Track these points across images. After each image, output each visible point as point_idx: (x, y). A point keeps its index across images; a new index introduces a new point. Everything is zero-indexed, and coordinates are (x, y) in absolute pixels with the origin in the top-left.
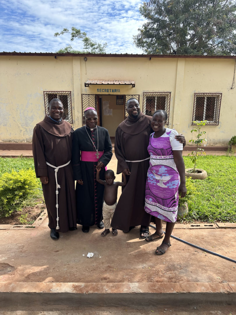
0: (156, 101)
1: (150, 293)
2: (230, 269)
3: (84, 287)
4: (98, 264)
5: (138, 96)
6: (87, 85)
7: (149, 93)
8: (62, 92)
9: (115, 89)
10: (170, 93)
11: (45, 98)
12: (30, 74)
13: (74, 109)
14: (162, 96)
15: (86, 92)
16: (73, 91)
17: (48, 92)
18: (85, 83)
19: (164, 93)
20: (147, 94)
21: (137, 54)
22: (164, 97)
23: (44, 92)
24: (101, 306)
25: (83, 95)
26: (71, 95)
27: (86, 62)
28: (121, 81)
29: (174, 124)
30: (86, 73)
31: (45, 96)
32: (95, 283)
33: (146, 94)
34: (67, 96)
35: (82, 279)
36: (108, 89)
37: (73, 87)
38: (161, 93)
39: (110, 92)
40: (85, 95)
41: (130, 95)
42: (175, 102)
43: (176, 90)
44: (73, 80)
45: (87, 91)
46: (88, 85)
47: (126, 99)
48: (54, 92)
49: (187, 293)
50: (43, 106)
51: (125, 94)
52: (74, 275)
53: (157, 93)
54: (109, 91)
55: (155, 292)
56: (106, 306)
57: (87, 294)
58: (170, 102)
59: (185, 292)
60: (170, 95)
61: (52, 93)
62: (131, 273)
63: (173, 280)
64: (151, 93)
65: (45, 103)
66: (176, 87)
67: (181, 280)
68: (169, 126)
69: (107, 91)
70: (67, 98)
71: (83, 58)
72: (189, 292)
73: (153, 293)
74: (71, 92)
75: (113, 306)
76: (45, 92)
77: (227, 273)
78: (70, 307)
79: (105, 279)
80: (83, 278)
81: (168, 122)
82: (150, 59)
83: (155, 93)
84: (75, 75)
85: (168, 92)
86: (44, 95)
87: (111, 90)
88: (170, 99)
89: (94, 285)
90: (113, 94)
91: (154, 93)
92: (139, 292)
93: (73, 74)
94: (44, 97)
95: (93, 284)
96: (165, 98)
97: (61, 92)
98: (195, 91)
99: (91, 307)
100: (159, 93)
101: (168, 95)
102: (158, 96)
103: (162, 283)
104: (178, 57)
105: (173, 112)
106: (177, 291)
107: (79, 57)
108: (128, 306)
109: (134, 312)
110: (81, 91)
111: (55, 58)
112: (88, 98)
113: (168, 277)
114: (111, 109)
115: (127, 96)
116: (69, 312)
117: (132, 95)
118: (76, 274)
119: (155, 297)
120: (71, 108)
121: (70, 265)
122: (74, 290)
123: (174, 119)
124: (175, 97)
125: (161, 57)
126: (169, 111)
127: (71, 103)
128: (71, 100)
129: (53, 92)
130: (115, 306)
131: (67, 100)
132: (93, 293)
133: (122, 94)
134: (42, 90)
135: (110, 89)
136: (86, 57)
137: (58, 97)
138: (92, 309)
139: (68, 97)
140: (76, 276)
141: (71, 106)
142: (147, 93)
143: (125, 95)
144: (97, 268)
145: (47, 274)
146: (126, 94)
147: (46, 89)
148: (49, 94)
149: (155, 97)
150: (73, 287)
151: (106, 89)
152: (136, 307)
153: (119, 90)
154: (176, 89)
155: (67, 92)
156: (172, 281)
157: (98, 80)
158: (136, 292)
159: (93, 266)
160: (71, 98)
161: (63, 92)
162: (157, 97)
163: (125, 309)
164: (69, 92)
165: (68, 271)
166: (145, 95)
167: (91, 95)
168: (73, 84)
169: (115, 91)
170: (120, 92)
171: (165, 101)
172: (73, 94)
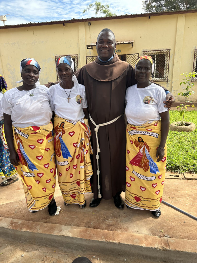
0: (156, 59)
1: (79, 238)
2: (180, 223)
3: (20, 224)
5: (138, 54)
6: (90, 47)
7: (149, 51)
10: (170, 50)
12: (44, 42)
15: (91, 54)
16: (79, 54)
18: (87, 45)
19: (163, 51)
20: (147, 53)
21: (136, 14)
22: (163, 54)
23: (55, 56)
24: (33, 244)
25: (87, 57)
26: (77, 58)
27: (90, 26)
29: (173, 81)
30: (90, 37)
32: (32, 222)
33: (145, 52)
37: (80, 50)
38: (160, 50)
40: (89, 57)
41: (130, 55)
42: (175, 59)
43: (176, 47)
44: (79, 44)
47: (127, 58)
49: (117, 243)
51: (125, 54)
53: (156, 52)
55: (83, 238)
56: (37, 244)
57: (20, 230)
58: (169, 59)
59: (115, 242)
60: (169, 52)
64: (151, 51)
66: (176, 44)
68: (168, 83)
71: (87, 23)
72: (119, 243)
73: (82, 239)
74: (77, 55)
75: (44, 246)
77: (174, 226)
78: (6, 241)
81: (168, 79)
82: (150, 17)
83: (155, 51)
84: (81, 39)
85: (167, 50)
88: (169, 56)
89: (30, 223)
91: (153, 51)
92: (68, 236)
93: (79, 39)
98: (195, 47)
99: (24, 243)
100: (159, 50)
101: (168, 52)
102: (158, 54)
104: (178, 13)
105: (173, 69)
106: (106, 240)
107: (83, 23)
108: (58, 248)
109: (61, 254)
110: (86, 54)
111: (63, 25)
112: (92, 59)
115: (127, 56)
117: (132, 54)
118: (23, 211)
119: (84, 243)
123: (173, 75)
124: (174, 54)
125: (160, 15)
126: (168, 68)
127: (78, 65)
128: (78, 63)
130: (46, 246)
132: (25, 231)
134: (54, 55)
136: (90, 22)
138: (24, 245)
139: (75, 59)
142: (147, 51)
146: (127, 54)
147: (57, 54)
149: (155, 55)
150: (11, 223)
153: (120, 50)
155: (74, 56)
158: (65, 236)
160: (77, 61)
163: (54, 250)
164: (76, 56)
166: (145, 54)
167: (95, 56)
168: (79, 48)
170: (121, 52)
171: (165, 58)
172: (80, 57)
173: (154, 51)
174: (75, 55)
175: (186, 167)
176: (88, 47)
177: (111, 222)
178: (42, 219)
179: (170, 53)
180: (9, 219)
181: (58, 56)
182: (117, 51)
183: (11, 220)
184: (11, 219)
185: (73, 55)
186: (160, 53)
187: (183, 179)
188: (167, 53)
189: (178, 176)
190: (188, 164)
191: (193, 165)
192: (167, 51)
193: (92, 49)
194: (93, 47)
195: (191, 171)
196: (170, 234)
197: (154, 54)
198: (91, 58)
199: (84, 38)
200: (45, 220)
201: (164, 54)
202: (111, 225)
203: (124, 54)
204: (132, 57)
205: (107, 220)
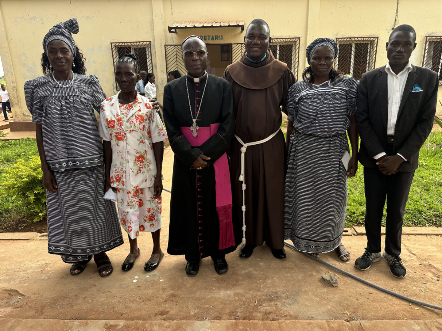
0: (278, 52)
2: (368, 298)
3: (123, 327)
4: (155, 291)
6: (173, 30)
8: (138, 43)
9: (215, 36)
10: (299, 38)
11: (114, 53)
12: (90, 18)
13: (156, 68)
14: (286, 44)
16: (154, 41)
18: (169, 27)
19: (289, 39)
23: (111, 43)
25: (166, 46)
26: (150, 47)
28: (223, 23)
30: (172, 13)
31: (113, 49)
32: (141, 321)
34: (144, 49)
35: (124, 315)
36: (205, 36)
37: (154, 34)
38: (285, 38)
39: (209, 40)
40: (169, 46)
41: (238, 44)
43: (308, 33)
44: (153, 24)
45: (173, 39)
47: (233, 49)
48: (127, 43)
50: (111, 64)
51: (230, 43)
52: (114, 308)
53: (279, 40)
54: (207, 39)
58: (299, 52)
61: (123, 44)
65: (113, 60)
66: (308, 29)
70: (146, 51)
74: (150, 42)
76: (113, 44)
84: (156, 16)
85: (296, 38)
87: (210, 38)
88: (299, 47)
89: (139, 324)
90: (213, 43)
93: (152, 15)
94: (112, 52)
95: (136, 323)
96: (291, 46)
98: (337, 35)
100: (283, 39)
101: (296, 42)
102: (281, 44)
110: (166, 40)
112: (176, 50)
114: (213, 67)
115: (233, 46)
117: (241, 44)
120: (152, 66)
126: (298, 66)
127: (151, 59)
128: (151, 55)
129: (125, 43)
131: (146, 55)
133: (226, 43)
134: (109, 41)
135: (209, 36)
137: (132, 50)
139: (147, 49)
140: (116, 309)
141: (152, 63)
143: (231, 45)
144: (153, 297)
146: (233, 43)
147: (114, 40)
148: (118, 47)
150: (106, 327)
153: (222, 36)
155: (145, 43)
157: (190, 22)
160: (151, 51)
161: (140, 42)
162: (280, 46)
165: (106, 302)
168: (153, 30)
170: (223, 39)
171: (292, 51)
172: (154, 46)
173: (276, 40)
174: (147, 42)
175: (352, 217)
176: (170, 29)
177: (268, 308)
178: (155, 316)
179: (299, 43)
180: (100, 321)
181: (116, 43)
182: (217, 38)
183: (105, 323)
184: (104, 321)
185: (143, 42)
186: (285, 42)
187: (354, 234)
188: (296, 44)
189: (347, 231)
190: (354, 213)
191: (361, 214)
192: (294, 39)
193: (175, 32)
194: (177, 30)
195: (360, 223)
196: (359, 316)
197: (275, 44)
198: (174, 48)
199: (161, 14)
200: (161, 316)
201: (291, 44)
202: (270, 313)
203: (228, 43)
204: (242, 49)
205: (260, 305)
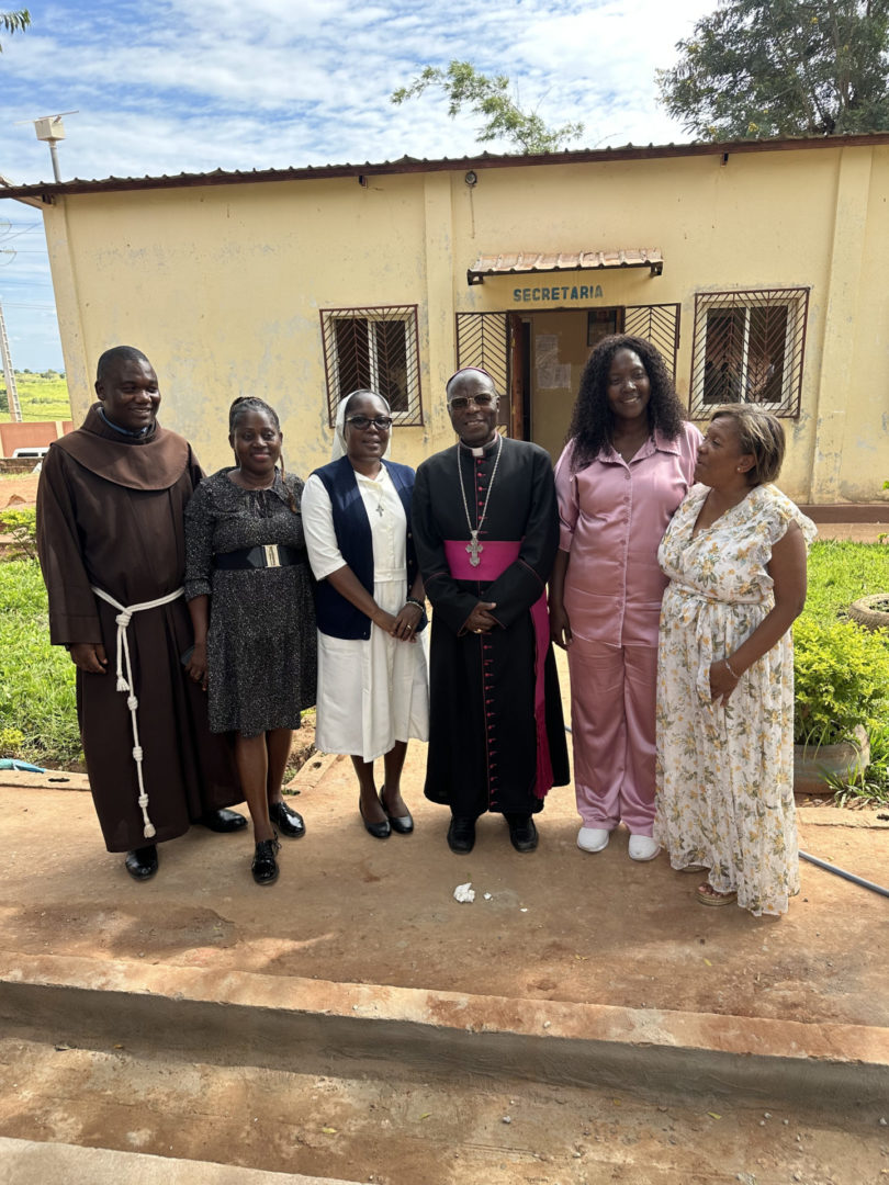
0: (747, 326)
4: (515, 934)
5: (675, 307)
6: (476, 279)
7: (719, 294)
8: (386, 311)
9: (582, 288)
10: (807, 290)
11: (327, 335)
12: (273, 250)
13: (428, 372)
14: (771, 305)
16: (426, 303)
17: (335, 313)
18: (469, 271)
19: (780, 293)
20: (712, 299)
21: (672, 145)
23: (321, 311)
25: (460, 316)
26: (416, 320)
27: (474, 190)
28: (605, 254)
29: (821, 416)
30: (474, 233)
31: (326, 327)
32: (505, 999)
33: (705, 299)
34: (401, 323)
35: (460, 982)
36: (554, 289)
37: (426, 287)
38: (769, 291)
39: (565, 297)
41: (640, 307)
42: (827, 329)
43: (832, 277)
44: (425, 260)
45: (476, 299)
46: (481, 278)
47: (627, 321)
48: (358, 309)
49: (851, 1063)
50: (319, 363)
51: (620, 304)
52: (433, 966)
53: (751, 296)
54: (561, 296)
57: (477, 1031)
58: (805, 326)
59: (844, 1060)
60: (804, 299)
61: (351, 313)
62: (639, 973)
63: (798, 1012)
64: (728, 293)
65: (325, 352)
66: (833, 266)
67: (829, 1017)
68: (801, 423)
69: (550, 295)
70: (403, 330)
71: (461, 174)
72: (860, 1062)
74: (416, 306)
76: (324, 314)
78: (420, 1072)
79: (539, 988)
80: (463, 979)
81: (798, 408)
82: (726, 158)
84: (432, 241)
85: (798, 290)
86: (322, 324)
87: (569, 293)
88: (806, 314)
89: (502, 1005)
90: (576, 306)
91: (738, 293)
92: (666, 1044)
93: (424, 240)
94: (323, 332)
95: (496, 1002)
96: (784, 311)
97: (383, 308)
100: (761, 292)
102: (757, 305)
103: (756, 1019)
104: (842, 145)
105: (820, 366)
106: (811, 1053)
107: (446, 173)
109: (645, 1111)
110: (456, 302)
111: (361, 181)
112: (480, 326)
113: (781, 1000)
114: (565, 363)
115: (628, 312)
116: (415, 1089)
117: (650, 307)
119: (727, 1068)
120: (418, 367)
121: (418, 930)
122: (433, 1014)
123: (822, 394)
124: (825, 306)
127: (417, 350)
128: (417, 340)
129: (353, 310)
131: (404, 340)
132: (497, 1033)
133: (609, 305)
134: (316, 305)
135: (565, 289)
136: (472, 172)
137: (369, 327)
139: (407, 326)
140: (439, 967)
141: (418, 358)
142: (711, 294)
143: (622, 309)
144: (514, 946)
145: (342, 953)
146: (626, 305)
147: (327, 302)
148: (338, 321)
149: (744, 309)
150: (430, 1004)
151: (547, 290)
152: (656, 1094)
153: (598, 287)
154: (833, 273)
155: (402, 310)
156: (792, 1017)
157: (519, 255)
159: (500, 938)
161: (390, 307)
162: (753, 310)
163: (612, 1098)
164: (412, 309)
165: (411, 949)
166: (705, 303)
167: (492, 313)
168: (425, 276)
169: (582, 294)
170: (601, 295)
172: (426, 316)
173: (742, 295)
174: (408, 306)
176: (471, 275)
179: (807, 302)
180: (416, 992)
181: (333, 310)
182: (585, 294)
183: (426, 996)
184: (424, 992)
185: (399, 307)
186: (768, 300)
188: (797, 304)
192: (794, 292)
193: (481, 282)
194: (485, 278)
197: (741, 305)
198: (474, 323)
199: (447, 237)
203: (615, 304)
204: (651, 319)
